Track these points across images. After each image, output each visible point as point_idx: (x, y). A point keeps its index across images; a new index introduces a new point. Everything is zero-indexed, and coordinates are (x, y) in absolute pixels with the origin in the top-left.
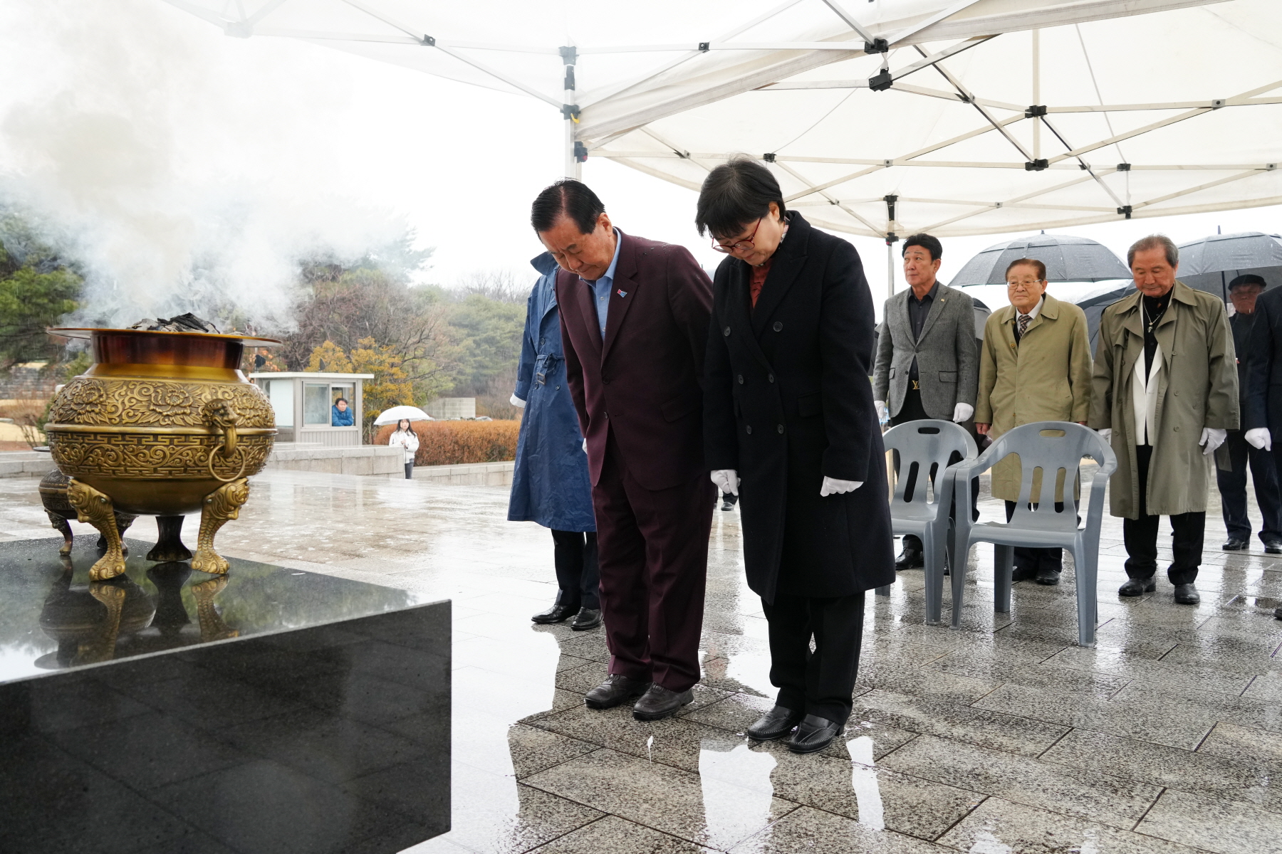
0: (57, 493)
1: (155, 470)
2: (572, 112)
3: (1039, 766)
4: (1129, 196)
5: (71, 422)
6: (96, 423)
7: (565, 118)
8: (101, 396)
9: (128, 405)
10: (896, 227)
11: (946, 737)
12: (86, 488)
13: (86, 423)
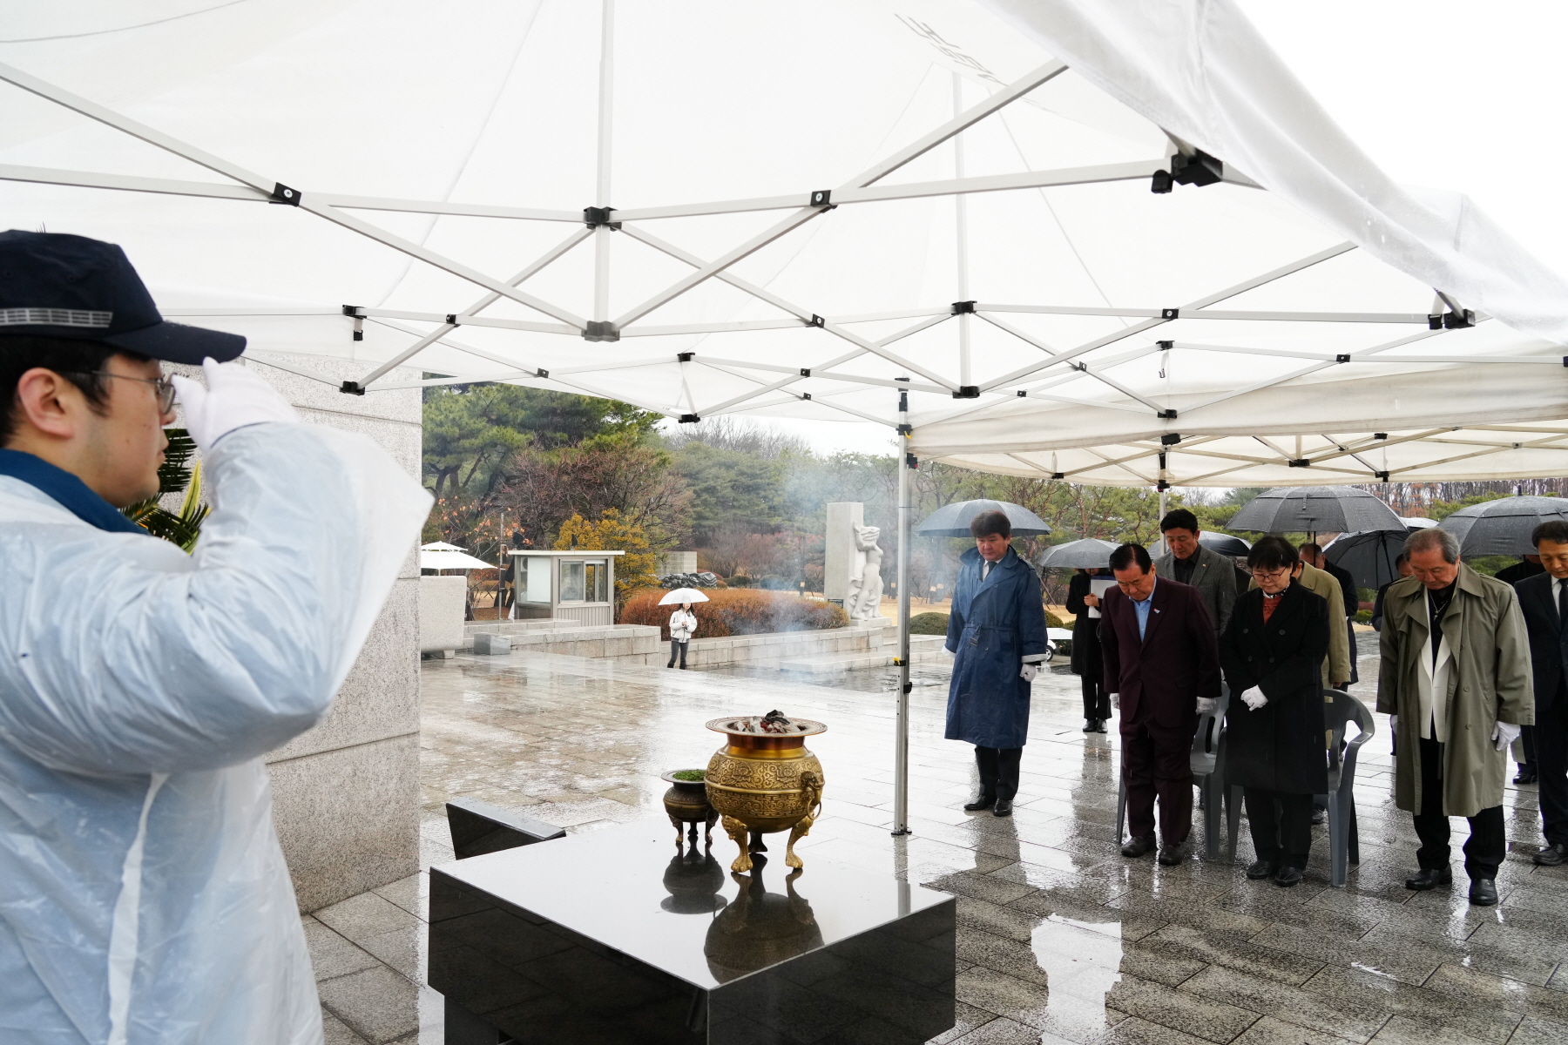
0: (681, 808)
1: (778, 814)
2: (905, 429)
3: (1301, 993)
4: (1386, 461)
5: (734, 786)
6: (749, 788)
7: (899, 434)
8: (750, 772)
9: (766, 778)
10: (1167, 475)
11: (1230, 967)
12: (737, 821)
13: (742, 787)
